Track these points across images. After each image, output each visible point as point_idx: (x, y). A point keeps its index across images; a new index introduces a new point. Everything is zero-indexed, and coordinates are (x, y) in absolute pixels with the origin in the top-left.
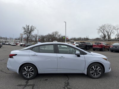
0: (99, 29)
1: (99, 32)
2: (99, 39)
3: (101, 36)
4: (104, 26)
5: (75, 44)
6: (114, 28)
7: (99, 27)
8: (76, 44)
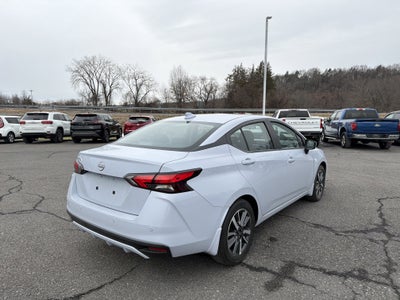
0: (74, 68)
1: (75, 82)
2: (79, 103)
3: (82, 95)
4: (91, 62)
5: (51, 123)
6: (120, 72)
7: (75, 61)
8: (55, 121)
